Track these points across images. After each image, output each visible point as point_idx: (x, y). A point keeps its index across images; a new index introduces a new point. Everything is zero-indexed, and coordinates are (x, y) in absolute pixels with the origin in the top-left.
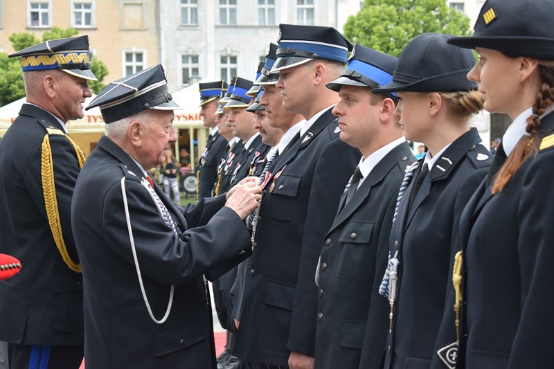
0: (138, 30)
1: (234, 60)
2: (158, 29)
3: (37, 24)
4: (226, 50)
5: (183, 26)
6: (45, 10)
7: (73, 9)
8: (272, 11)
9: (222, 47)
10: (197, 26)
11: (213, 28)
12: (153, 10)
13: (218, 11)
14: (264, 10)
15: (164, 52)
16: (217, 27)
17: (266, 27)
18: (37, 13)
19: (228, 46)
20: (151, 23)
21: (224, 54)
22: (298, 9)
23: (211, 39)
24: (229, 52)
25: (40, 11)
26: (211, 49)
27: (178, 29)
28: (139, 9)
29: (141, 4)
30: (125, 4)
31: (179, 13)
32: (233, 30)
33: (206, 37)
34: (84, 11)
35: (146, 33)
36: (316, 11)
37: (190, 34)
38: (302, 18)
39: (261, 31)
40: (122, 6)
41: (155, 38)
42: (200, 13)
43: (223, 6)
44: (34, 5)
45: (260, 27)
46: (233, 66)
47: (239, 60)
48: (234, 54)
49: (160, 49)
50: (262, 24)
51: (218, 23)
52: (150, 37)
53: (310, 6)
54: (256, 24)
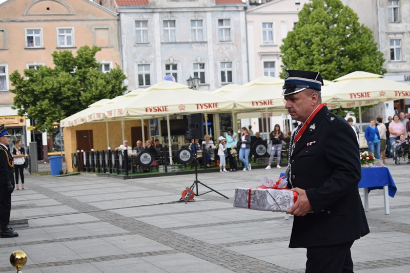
0: (106, 47)
1: (175, 67)
2: (120, 46)
3: (33, 45)
4: (170, 60)
5: (138, 44)
6: (37, 35)
7: (58, 33)
8: (201, 31)
9: (167, 58)
10: (148, 43)
11: (160, 44)
12: (116, 33)
13: (163, 32)
14: (195, 30)
15: (125, 62)
16: (162, 43)
17: (197, 42)
18: (32, 38)
19: (171, 57)
20: (115, 42)
21: (168, 63)
22: (219, 29)
23: (158, 53)
24: (172, 61)
25: (34, 35)
26: (159, 60)
27: (135, 46)
28: (106, 31)
29: (107, 29)
30: (96, 29)
31: (134, 34)
32: (174, 45)
33: (155, 51)
34: (66, 34)
35: (112, 49)
36: (232, 30)
37: (143, 49)
38: (222, 35)
39: (193, 45)
40: (93, 30)
41: (118, 53)
42: (150, 34)
43: (166, 28)
44: (30, 31)
45: (193, 43)
46: (175, 71)
47: (178, 67)
48: (175, 63)
49: (122, 61)
50: (194, 41)
51: (163, 41)
52: (115, 53)
53: (228, 27)
54: (190, 40)
